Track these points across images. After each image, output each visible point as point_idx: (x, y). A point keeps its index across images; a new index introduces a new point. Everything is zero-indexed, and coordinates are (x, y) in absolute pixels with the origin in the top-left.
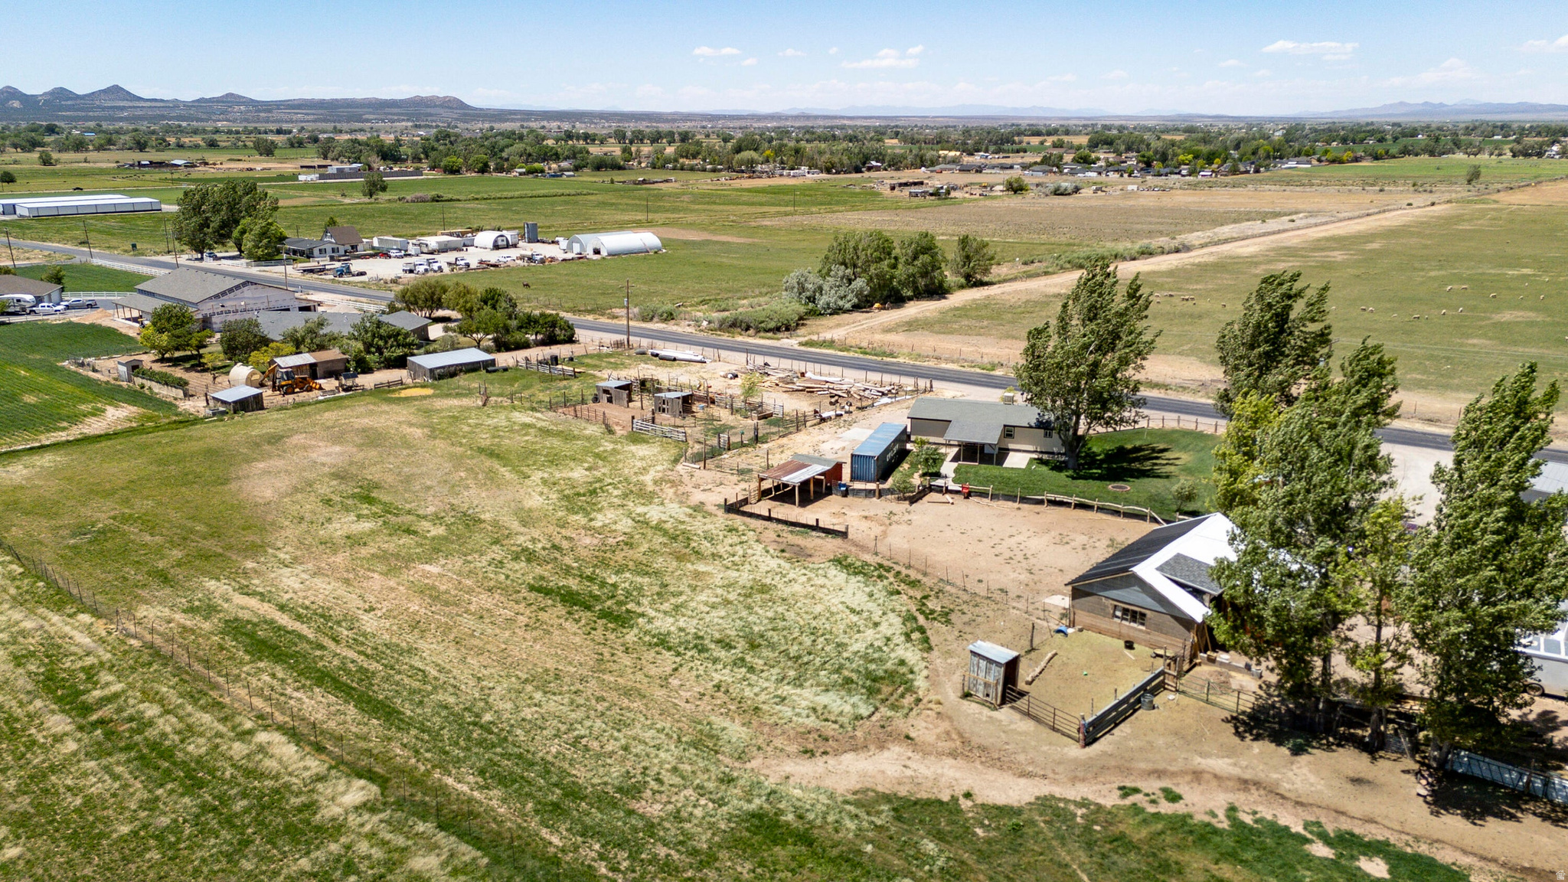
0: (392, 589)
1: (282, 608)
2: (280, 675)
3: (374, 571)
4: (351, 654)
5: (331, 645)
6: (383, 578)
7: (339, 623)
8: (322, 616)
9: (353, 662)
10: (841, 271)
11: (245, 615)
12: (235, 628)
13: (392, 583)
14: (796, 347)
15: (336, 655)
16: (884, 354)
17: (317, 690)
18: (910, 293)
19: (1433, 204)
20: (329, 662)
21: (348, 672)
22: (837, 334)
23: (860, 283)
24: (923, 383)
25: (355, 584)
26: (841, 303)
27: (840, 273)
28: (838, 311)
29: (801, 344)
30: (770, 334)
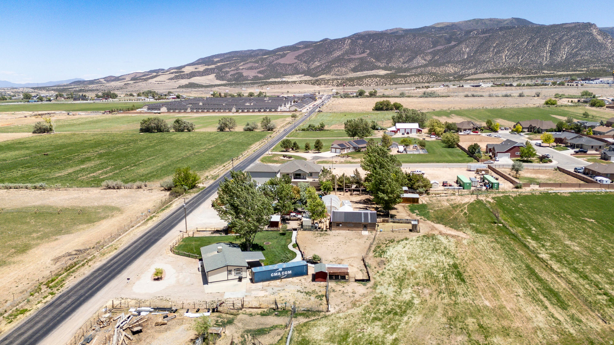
0: (506, 300)
1: (546, 308)
2: (552, 285)
3: (508, 311)
4: (530, 284)
5: (535, 289)
6: (506, 307)
7: (530, 295)
8: (534, 299)
9: (531, 281)
11: (559, 310)
12: (563, 306)
13: (505, 303)
15: (534, 285)
17: (543, 278)
20: (537, 285)
21: (533, 279)
25: (517, 308)
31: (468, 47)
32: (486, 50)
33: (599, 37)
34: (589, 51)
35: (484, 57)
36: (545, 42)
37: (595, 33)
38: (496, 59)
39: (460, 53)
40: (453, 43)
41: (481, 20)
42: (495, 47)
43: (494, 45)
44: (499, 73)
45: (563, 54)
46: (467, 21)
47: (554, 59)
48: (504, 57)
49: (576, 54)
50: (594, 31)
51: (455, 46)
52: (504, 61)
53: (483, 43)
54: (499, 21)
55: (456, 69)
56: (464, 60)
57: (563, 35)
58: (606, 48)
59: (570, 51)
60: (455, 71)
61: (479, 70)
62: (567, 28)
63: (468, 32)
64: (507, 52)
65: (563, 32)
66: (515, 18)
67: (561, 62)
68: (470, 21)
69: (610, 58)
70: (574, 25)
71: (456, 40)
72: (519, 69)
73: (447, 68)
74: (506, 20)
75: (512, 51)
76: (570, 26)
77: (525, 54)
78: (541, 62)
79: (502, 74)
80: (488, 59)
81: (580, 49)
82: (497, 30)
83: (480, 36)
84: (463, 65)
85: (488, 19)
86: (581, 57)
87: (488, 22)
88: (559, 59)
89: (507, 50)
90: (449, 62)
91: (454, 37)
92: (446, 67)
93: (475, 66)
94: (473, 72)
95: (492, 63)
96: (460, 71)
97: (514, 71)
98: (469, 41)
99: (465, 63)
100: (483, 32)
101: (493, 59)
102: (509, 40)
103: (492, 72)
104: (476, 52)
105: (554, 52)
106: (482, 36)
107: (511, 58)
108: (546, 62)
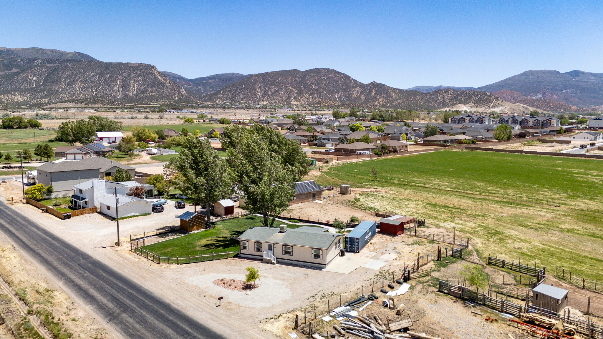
31: (34, 75)
32: (57, 80)
33: (160, 78)
34: (155, 89)
35: (55, 87)
36: (116, 78)
37: (156, 74)
38: (70, 90)
39: (26, 80)
40: (14, 70)
41: (41, 49)
42: (66, 78)
43: (65, 76)
44: (81, 103)
45: (133, 90)
46: (25, 49)
47: (126, 94)
48: (78, 89)
49: (144, 91)
50: (155, 72)
51: (18, 73)
52: (79, 92)
53: (52, 73)
54: (62, 54)
55: (26, 98)
56: (32, 88)
57: (130, 73)
58: (167, 87)
59: (139, 88)
60: (24, 100)
61: (54, 100)
62: (132, 67)
63: (31, 60)
64: (80, 84)
65: (129, 70)
66: (78, 53)
67: (133, 97)
68: (28, 49)
69: (172, 95)
70: (137, 65)
71: (17, 66)
72: (101, 101)
73: (13, 97)
74: (69, 53)
75: (84, 83)
76: (135, 65)
77: (99, 87)
78: (115, 95)
79: (85, 105)
80: (61, 90)
81: (147, 86)
82: (64, 61)
83: (47, 65)
84: (32, 94)
85: (49, 50)
86: (149, 93)
87: (49, 53)
88: (131, 94)
89: (80, 82)
90: (15, 90)
91: (14, 64)
92: (13, 95)
93: (47, 96)
94: (47, 102)
95: (67, 93)
96: (31, 101)
97: (96, 101)
98: (35, 69)
99: (35, 92)
100: (49, 62)
101: (67, 90)
102: (80, 73)
103: (73, 101)
104: (45, 81)
105: (125, 87)
106: (49, 65)
107: (86, 90)
108: (120, 96)
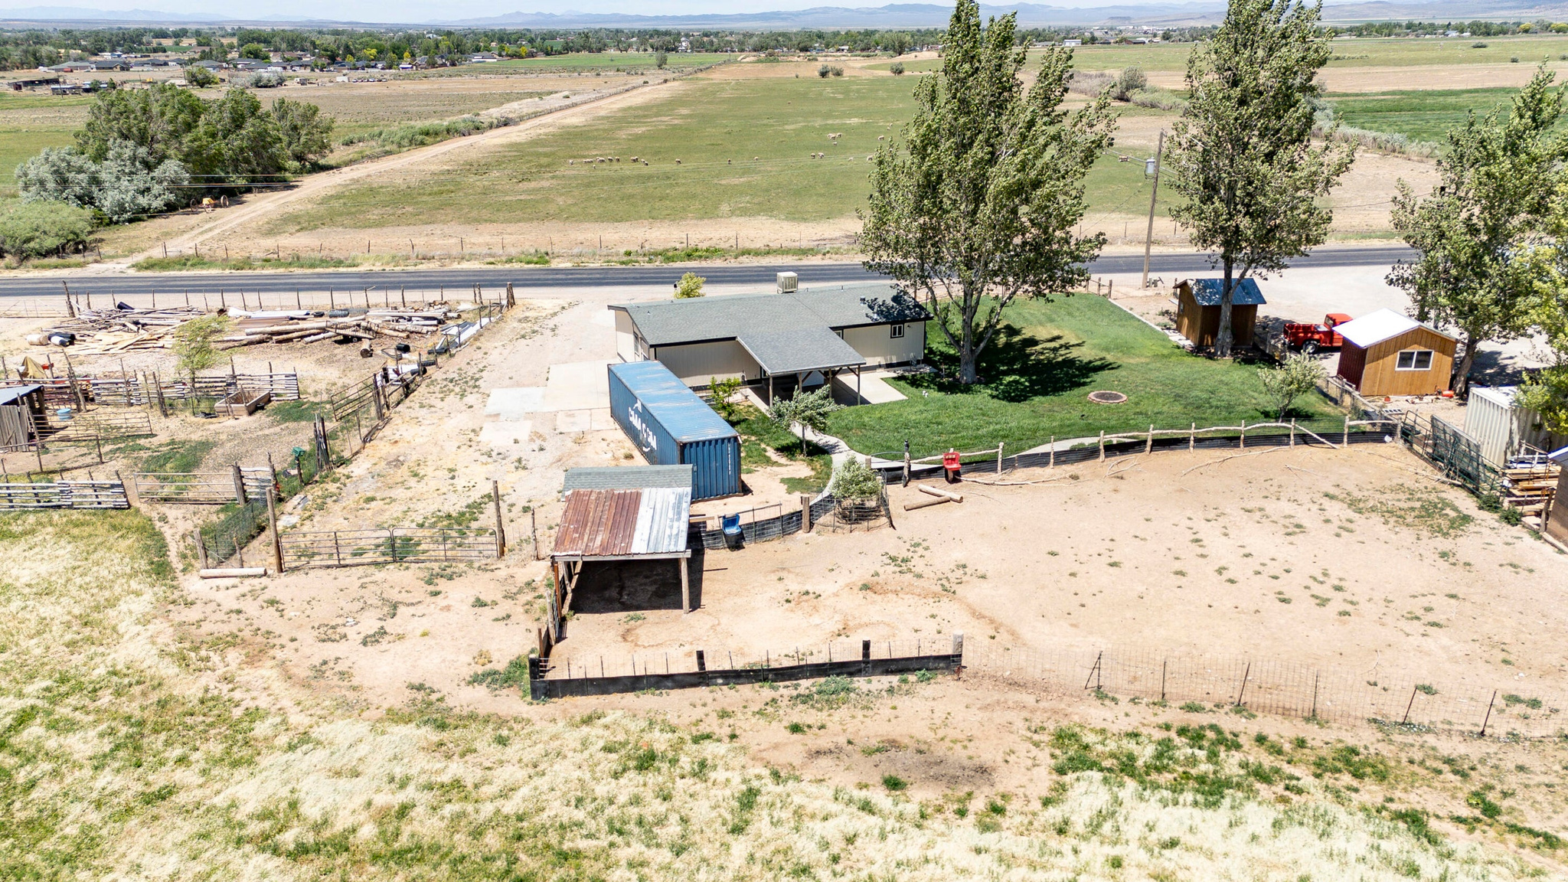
10: (129, 148)
14: (132, 272)
16: (323, 262)
18: (242, 182)
19: (666, 81)
22: (182, 245)
23: (172, 167)
24: (491, 295)
26: (143, 201)
27: (128, 153)
28: (141, 215)
29: (138, 266)
30: (54, 260)
